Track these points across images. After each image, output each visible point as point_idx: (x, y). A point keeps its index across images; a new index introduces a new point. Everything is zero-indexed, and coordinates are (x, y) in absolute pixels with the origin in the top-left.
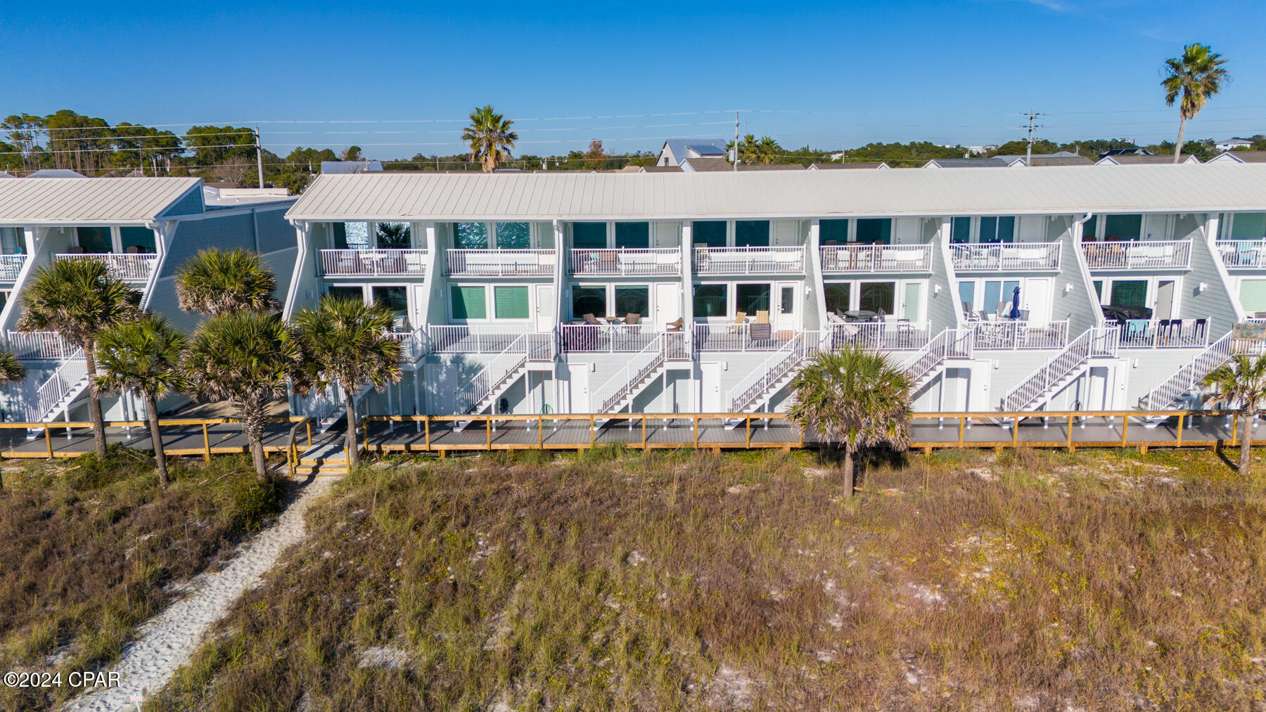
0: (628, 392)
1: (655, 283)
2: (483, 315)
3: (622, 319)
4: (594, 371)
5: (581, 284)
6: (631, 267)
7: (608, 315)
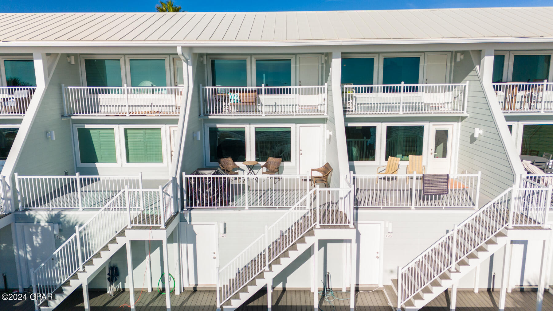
0: (267, 268)
1: (298, 125)
2: (112, 158)
3: (262, 163)
4: (225, 232)
5: (218, 126)
6: (271, 109)
7: (248, 158)
